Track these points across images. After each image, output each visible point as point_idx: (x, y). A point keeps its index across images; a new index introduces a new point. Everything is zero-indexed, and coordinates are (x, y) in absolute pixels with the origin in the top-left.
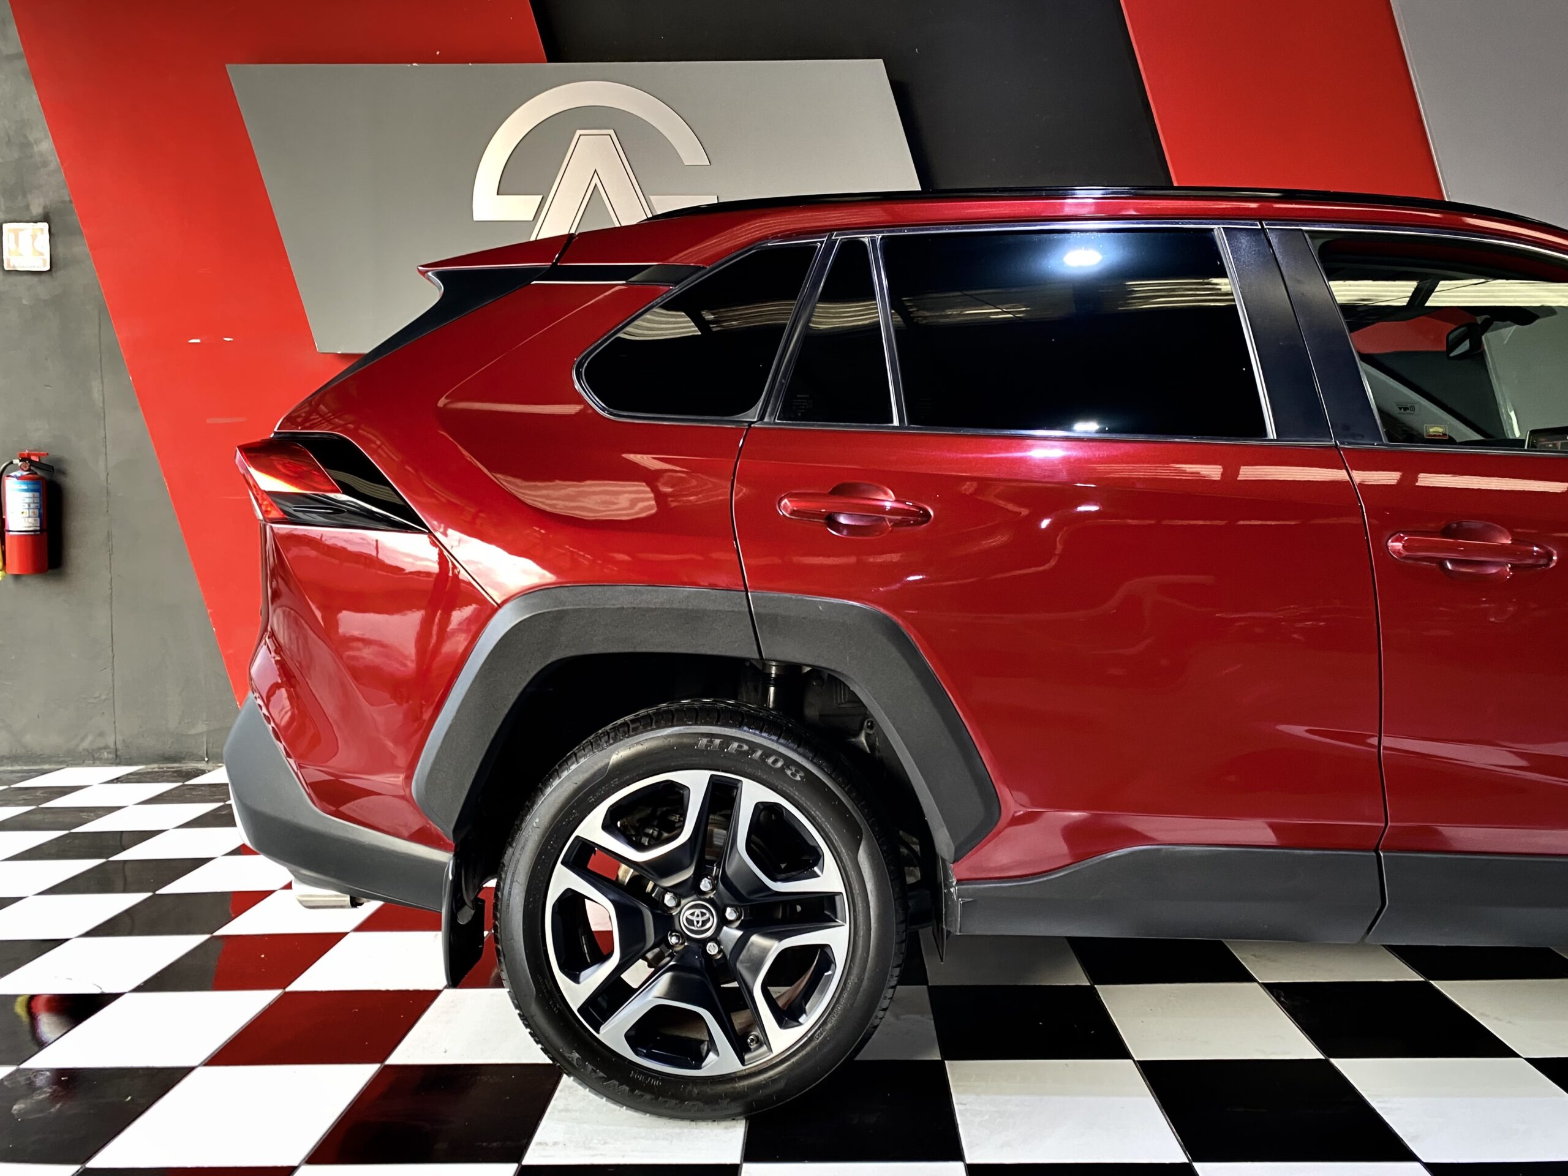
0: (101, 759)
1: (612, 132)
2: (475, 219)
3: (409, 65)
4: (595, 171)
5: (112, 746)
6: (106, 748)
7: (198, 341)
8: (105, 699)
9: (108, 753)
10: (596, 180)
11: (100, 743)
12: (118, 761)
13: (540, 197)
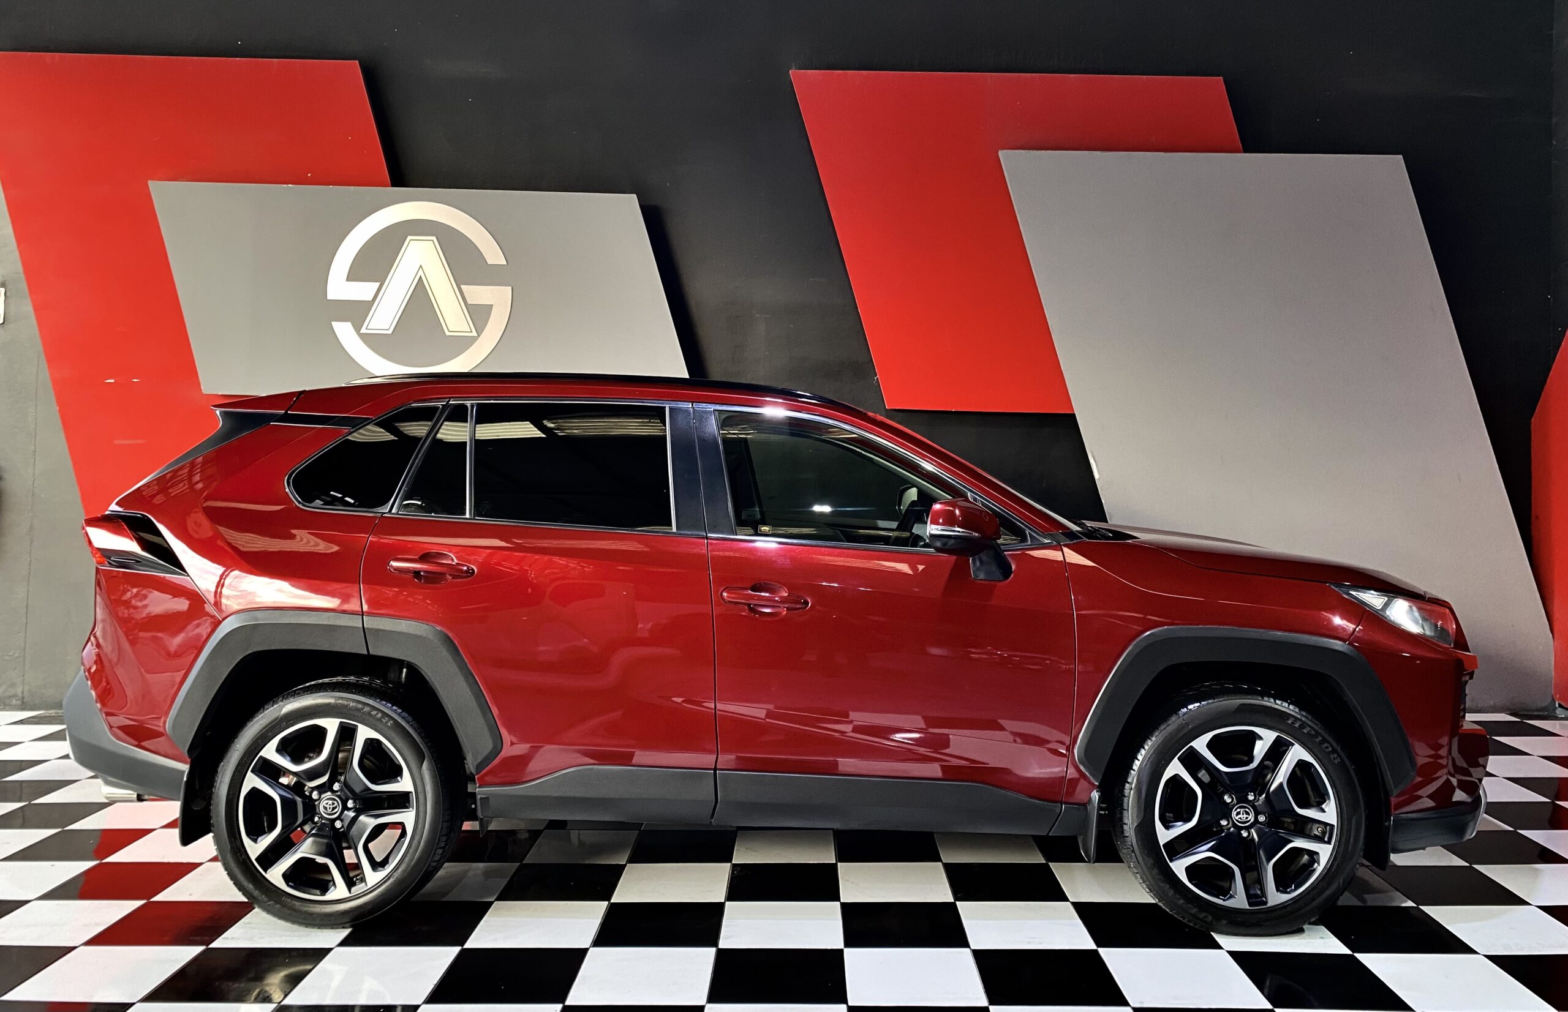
0: (10, 705)
1: (434, 238)
2: (329, 298)
3: (285, 186)
4: (421, 266)
5: (20, 695)
6: (15, 696)
7: (112, 381)
8: (18, 657)
9: (16, 700)
10: (421, 273)
11: (11, 692)
12: (23, 707)
13: (379, 284)
